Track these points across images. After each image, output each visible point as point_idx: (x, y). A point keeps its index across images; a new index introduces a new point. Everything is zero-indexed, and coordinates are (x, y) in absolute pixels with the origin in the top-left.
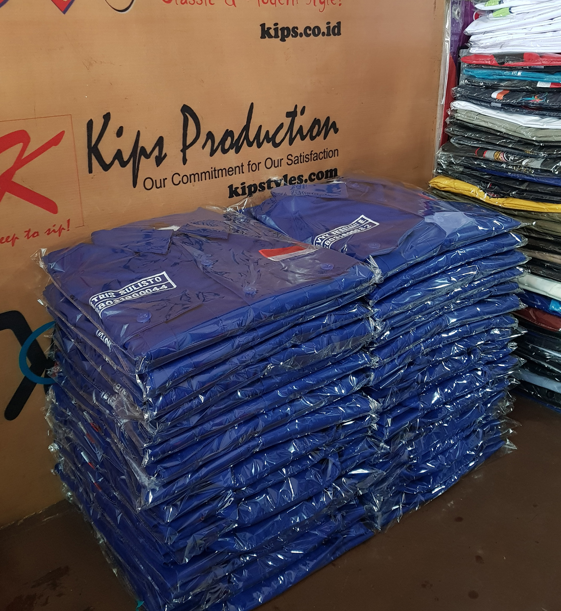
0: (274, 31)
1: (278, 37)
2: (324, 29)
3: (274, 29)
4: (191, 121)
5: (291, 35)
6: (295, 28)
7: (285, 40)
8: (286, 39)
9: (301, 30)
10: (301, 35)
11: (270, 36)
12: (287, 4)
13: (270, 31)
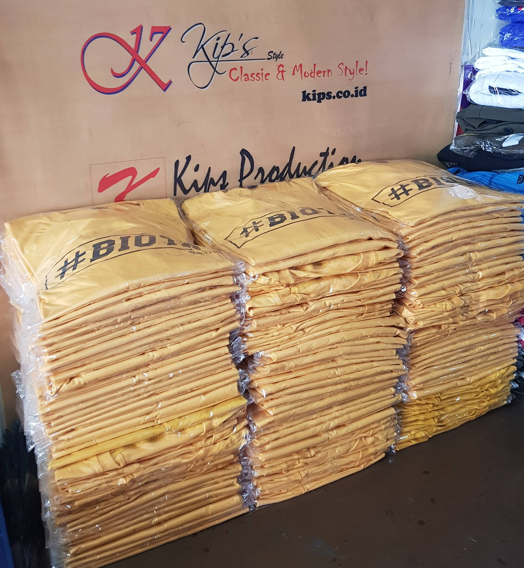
0: (312, 96)
1: (316, 100)
2: (353, 92)
3: (312, 94)
4: (247, 161)
6: (329, 93)
7: (321, 102)
9: (334, 94)
10: (334, 97)
11: (309, 99)
12: (324, 76)
13: (310, 96)
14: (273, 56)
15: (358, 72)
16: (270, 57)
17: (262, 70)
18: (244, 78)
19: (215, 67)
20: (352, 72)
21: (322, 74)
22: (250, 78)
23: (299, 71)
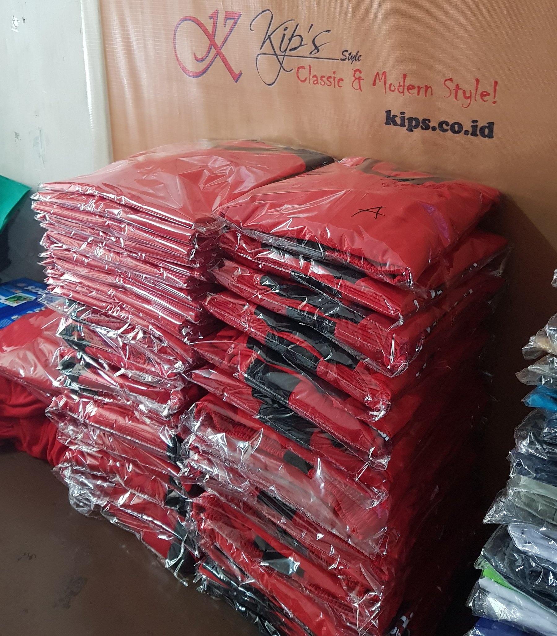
0: (400, 120)
1: (405, 126)
2: (467, 126)
3: (401, 118)
5: (420, 128)
6: (426, 121)
7: (413, 131)
8: (413, 129)
9: (434, 123)
10: (434, 129)
11: (395, 124)
12: (418, 94)
13: (396, 119)
14: (347, 56)
15: (478, 97)
16: (345, 57)
17: (334, 73)
18: (312, 79)
19: (281, 63)
20: (468, 94)
21: (415, 91)
22: (320, 81)
23: (383, 80)
